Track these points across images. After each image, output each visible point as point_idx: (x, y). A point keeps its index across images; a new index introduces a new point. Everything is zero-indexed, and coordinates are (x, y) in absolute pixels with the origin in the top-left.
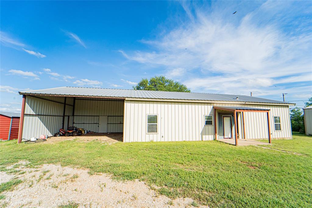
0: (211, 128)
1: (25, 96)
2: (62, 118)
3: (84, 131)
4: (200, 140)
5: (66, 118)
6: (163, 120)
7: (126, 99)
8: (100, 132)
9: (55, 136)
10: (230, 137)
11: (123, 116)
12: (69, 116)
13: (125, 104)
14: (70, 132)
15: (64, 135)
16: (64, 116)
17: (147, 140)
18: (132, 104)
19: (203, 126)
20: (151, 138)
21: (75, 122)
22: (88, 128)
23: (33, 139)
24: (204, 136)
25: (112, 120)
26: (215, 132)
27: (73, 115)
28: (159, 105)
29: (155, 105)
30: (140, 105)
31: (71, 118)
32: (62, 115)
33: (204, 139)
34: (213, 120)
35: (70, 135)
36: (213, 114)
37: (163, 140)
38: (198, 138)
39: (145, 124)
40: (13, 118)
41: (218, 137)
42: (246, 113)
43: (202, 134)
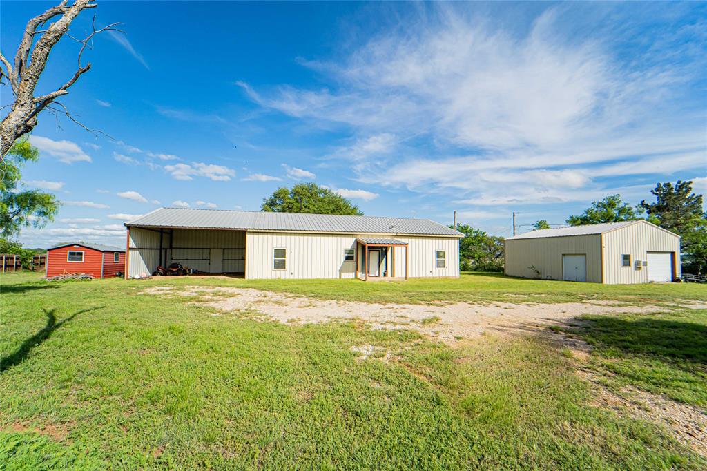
0: (352, 264)
1: (129, 227)
2: (158, 251)
3: (189, 270)
4: (338, 277)
5: (163, 251)
6: (292, 254)
7: (248, 231)
8: (211, 272)
9: (154, 274)
10: (377, 275)
11: (245, 249)
12: (166, 249)
13: (247, 236)
14: (174, 270)
15: (165, 274)
16: (161, 249)
17: (274, 277)
18: (256, 237)
19: (342, 262)
20: (279, 276)
21: (174, 256)
22: (193, 266)
23: (137, 277)
24: (343, 274)
25: (229, 254)
26: (357, 269)
27: (171, 248)
28: (288, 237)
29: (284, 237)
30: (265, 237)
31: (169, 251)
32: (159, 247)
33: (343, 277)
34: (355, 255)
35: (173, 274)
36: (356, 247)
37: (292, 277)
38: (336, 276)
39: (271, 259)
40: (106, 251)
41: (360, 275)
42: (396, 248)
43: (341, 271)
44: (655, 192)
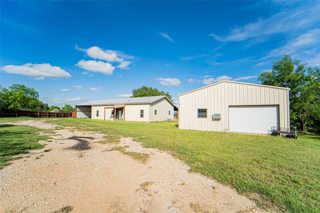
10: (121, 119)
11: (91, 111)
19: (111, 114)
20: (97, 118)
33: (111, 120)
37: (100, 119)
43: (110, 118)
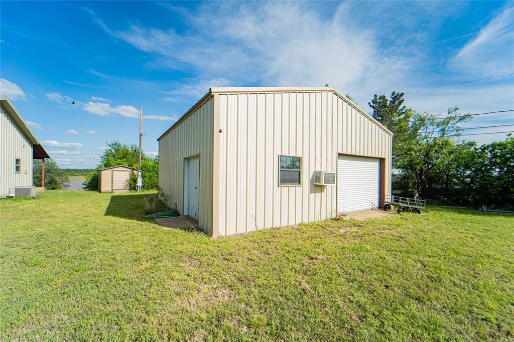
44: (372, 104)
